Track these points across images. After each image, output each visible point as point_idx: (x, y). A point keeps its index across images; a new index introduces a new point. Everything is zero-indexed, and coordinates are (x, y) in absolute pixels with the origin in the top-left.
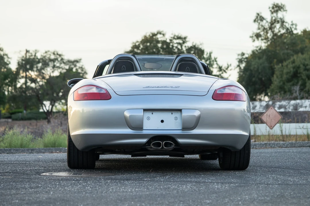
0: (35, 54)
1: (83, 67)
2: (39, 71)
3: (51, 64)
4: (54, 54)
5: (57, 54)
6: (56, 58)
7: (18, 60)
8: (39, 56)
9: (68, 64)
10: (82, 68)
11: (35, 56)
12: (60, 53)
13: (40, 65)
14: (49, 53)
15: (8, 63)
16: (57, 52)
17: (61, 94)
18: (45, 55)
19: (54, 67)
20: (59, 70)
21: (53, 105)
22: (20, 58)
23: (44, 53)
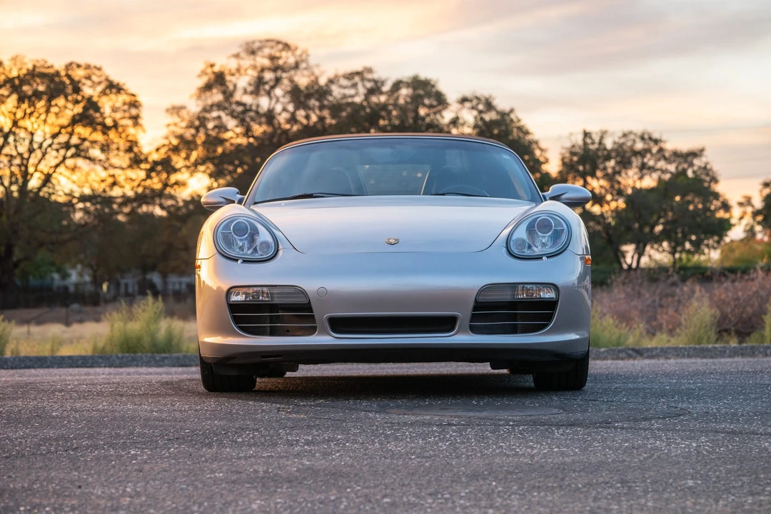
0: (602, 138)
1: (708, 167)
2: (611, 178)
3: (636, 162)
4: (642, 138)
5: (650, 138)
6: (646, 147)
7: (561, 154)
8: (609, 144)
9: (674, 161)
10: (705, 168)
11: (600, 143)
12: (656, 136)
13: (612, 163)
14: (632, 137)
15: (542, 159)
16: (649, 134)
17: (659, 228)
18: (622, 141)
19: (643, 167)
20: (655, 176)
21: (640, 252)
22: (567, 148)
23: (620, 138)
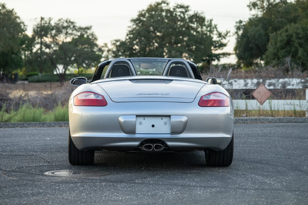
0: (50, 21)
1: (93, 34)
2: (53, 37)
3: (64, 31)
4: (67, 21)
5: (70, 22)
6: (68, 25)
7: (33, 28)
8: (53, 23)
9: (79, 31)
11: (49, 23)
12: (72, 20)
13: (54, 32)
14: (62, 21)
15: (25, 29)
16: (69, 20)
17: (73, 59)
18: (58, 22)
19: (67, 33)
20: (72, 37)
21: (66, 69)
22: (35, 25)
23: (57, 21)
